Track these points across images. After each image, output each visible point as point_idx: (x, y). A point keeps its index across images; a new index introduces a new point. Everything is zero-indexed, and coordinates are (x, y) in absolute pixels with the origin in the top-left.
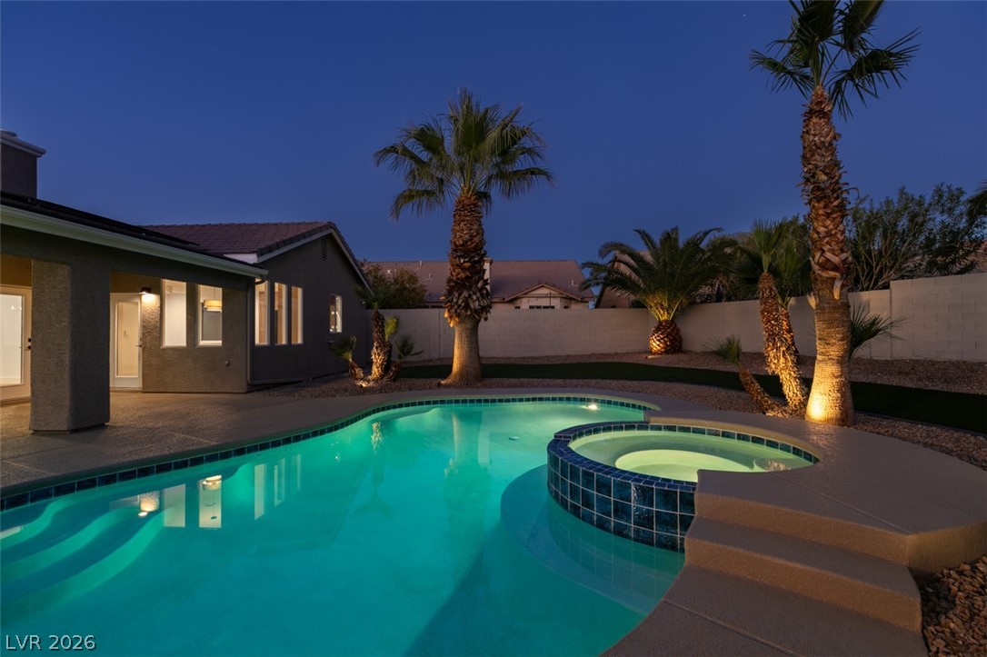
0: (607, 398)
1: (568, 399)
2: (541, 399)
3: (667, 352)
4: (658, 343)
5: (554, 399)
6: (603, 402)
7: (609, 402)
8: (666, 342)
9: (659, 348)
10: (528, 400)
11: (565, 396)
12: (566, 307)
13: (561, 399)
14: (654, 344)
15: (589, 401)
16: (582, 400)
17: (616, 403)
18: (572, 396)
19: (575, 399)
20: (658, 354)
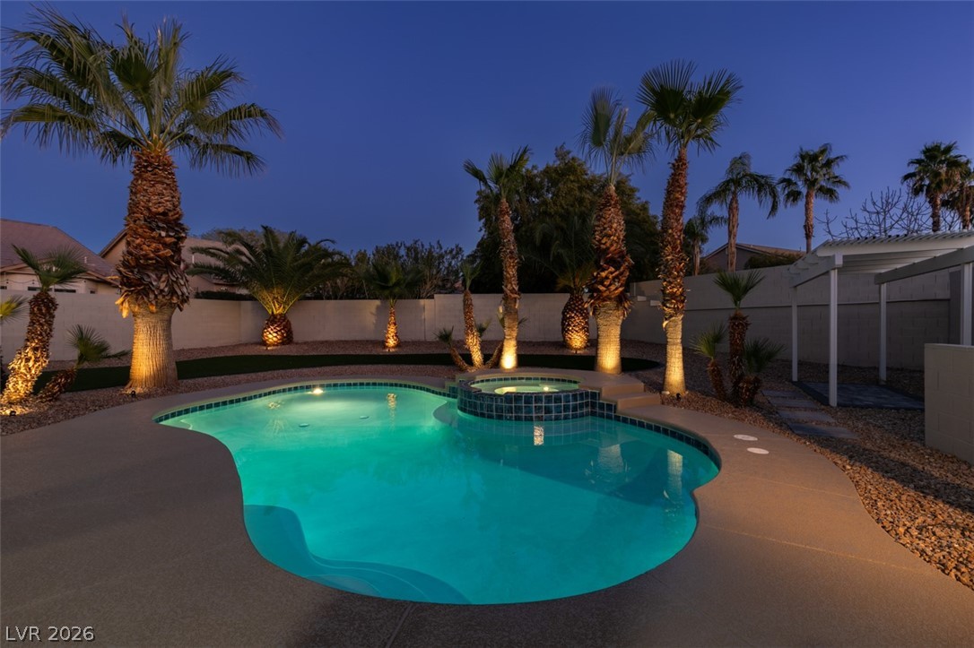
0: (332, 382)
1: (296, 388)
2: (274, 392)
3: (283, 343)
4: (275, 335)
5: (284, 391)
6: (329, 386)
7: (335, 385)
8: (282, 334)
9: (275, 339)
10: (265, 395)
11: (292, 386)
12: (92, 292)
13: (290, 390)
14: (270, 336)
15: (314, 386)
16: (308, 388)
17: (342, 385)
18: (298, 385)
19: (302, 388)
20: (274, 345)
